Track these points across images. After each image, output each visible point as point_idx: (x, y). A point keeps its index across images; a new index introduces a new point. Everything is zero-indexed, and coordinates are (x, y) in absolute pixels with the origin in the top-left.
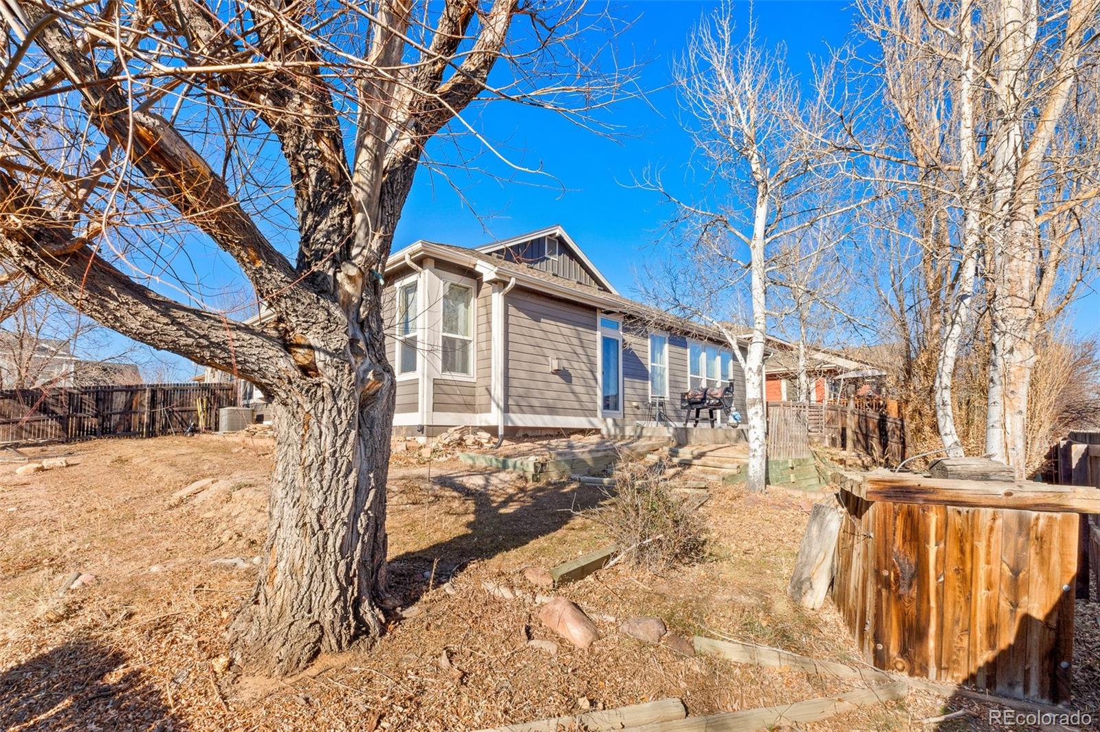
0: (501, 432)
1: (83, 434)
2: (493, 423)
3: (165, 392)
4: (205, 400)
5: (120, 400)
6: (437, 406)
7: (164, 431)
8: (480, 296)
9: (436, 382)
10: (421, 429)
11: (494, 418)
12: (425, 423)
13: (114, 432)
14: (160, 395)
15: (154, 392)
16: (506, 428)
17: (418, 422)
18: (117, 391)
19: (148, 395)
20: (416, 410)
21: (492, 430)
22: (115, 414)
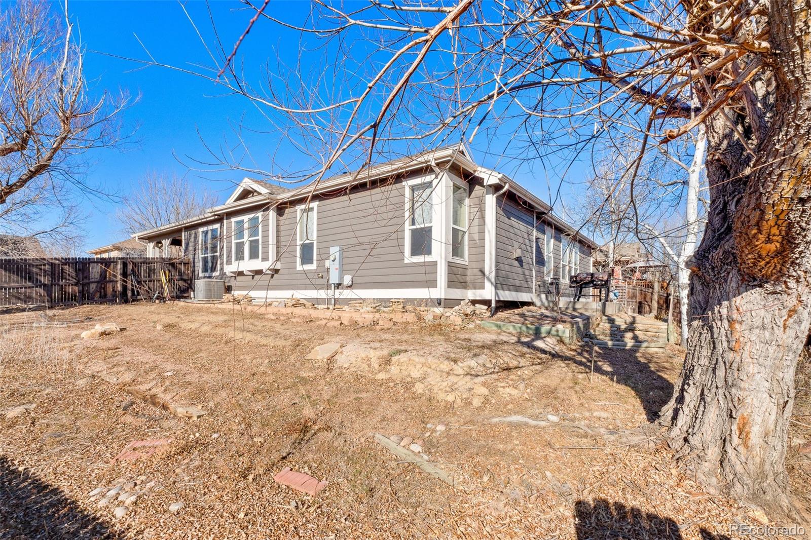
0: (493, 305)
1: (66, 301)
2: (487, 297)
3: (135, 264)
4: (167, 272)
5: (95, 271)
6: (451, 284)
7: (135, 299)
8: (471, 197)
9: (450, 264)
10: (439, 302)
11: (488, 292)
12: (443, 297)
13: (92, 299)
14: (130, 267)
15: (125, 265)
16: (498, 302)
17: (438, 297)
18: (94, 262)
19: (119, 266)
20: (435, 286)
21: (487, 303)
22: (92, 282)
